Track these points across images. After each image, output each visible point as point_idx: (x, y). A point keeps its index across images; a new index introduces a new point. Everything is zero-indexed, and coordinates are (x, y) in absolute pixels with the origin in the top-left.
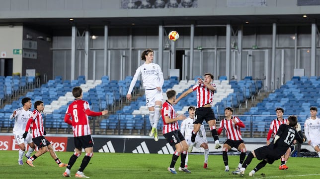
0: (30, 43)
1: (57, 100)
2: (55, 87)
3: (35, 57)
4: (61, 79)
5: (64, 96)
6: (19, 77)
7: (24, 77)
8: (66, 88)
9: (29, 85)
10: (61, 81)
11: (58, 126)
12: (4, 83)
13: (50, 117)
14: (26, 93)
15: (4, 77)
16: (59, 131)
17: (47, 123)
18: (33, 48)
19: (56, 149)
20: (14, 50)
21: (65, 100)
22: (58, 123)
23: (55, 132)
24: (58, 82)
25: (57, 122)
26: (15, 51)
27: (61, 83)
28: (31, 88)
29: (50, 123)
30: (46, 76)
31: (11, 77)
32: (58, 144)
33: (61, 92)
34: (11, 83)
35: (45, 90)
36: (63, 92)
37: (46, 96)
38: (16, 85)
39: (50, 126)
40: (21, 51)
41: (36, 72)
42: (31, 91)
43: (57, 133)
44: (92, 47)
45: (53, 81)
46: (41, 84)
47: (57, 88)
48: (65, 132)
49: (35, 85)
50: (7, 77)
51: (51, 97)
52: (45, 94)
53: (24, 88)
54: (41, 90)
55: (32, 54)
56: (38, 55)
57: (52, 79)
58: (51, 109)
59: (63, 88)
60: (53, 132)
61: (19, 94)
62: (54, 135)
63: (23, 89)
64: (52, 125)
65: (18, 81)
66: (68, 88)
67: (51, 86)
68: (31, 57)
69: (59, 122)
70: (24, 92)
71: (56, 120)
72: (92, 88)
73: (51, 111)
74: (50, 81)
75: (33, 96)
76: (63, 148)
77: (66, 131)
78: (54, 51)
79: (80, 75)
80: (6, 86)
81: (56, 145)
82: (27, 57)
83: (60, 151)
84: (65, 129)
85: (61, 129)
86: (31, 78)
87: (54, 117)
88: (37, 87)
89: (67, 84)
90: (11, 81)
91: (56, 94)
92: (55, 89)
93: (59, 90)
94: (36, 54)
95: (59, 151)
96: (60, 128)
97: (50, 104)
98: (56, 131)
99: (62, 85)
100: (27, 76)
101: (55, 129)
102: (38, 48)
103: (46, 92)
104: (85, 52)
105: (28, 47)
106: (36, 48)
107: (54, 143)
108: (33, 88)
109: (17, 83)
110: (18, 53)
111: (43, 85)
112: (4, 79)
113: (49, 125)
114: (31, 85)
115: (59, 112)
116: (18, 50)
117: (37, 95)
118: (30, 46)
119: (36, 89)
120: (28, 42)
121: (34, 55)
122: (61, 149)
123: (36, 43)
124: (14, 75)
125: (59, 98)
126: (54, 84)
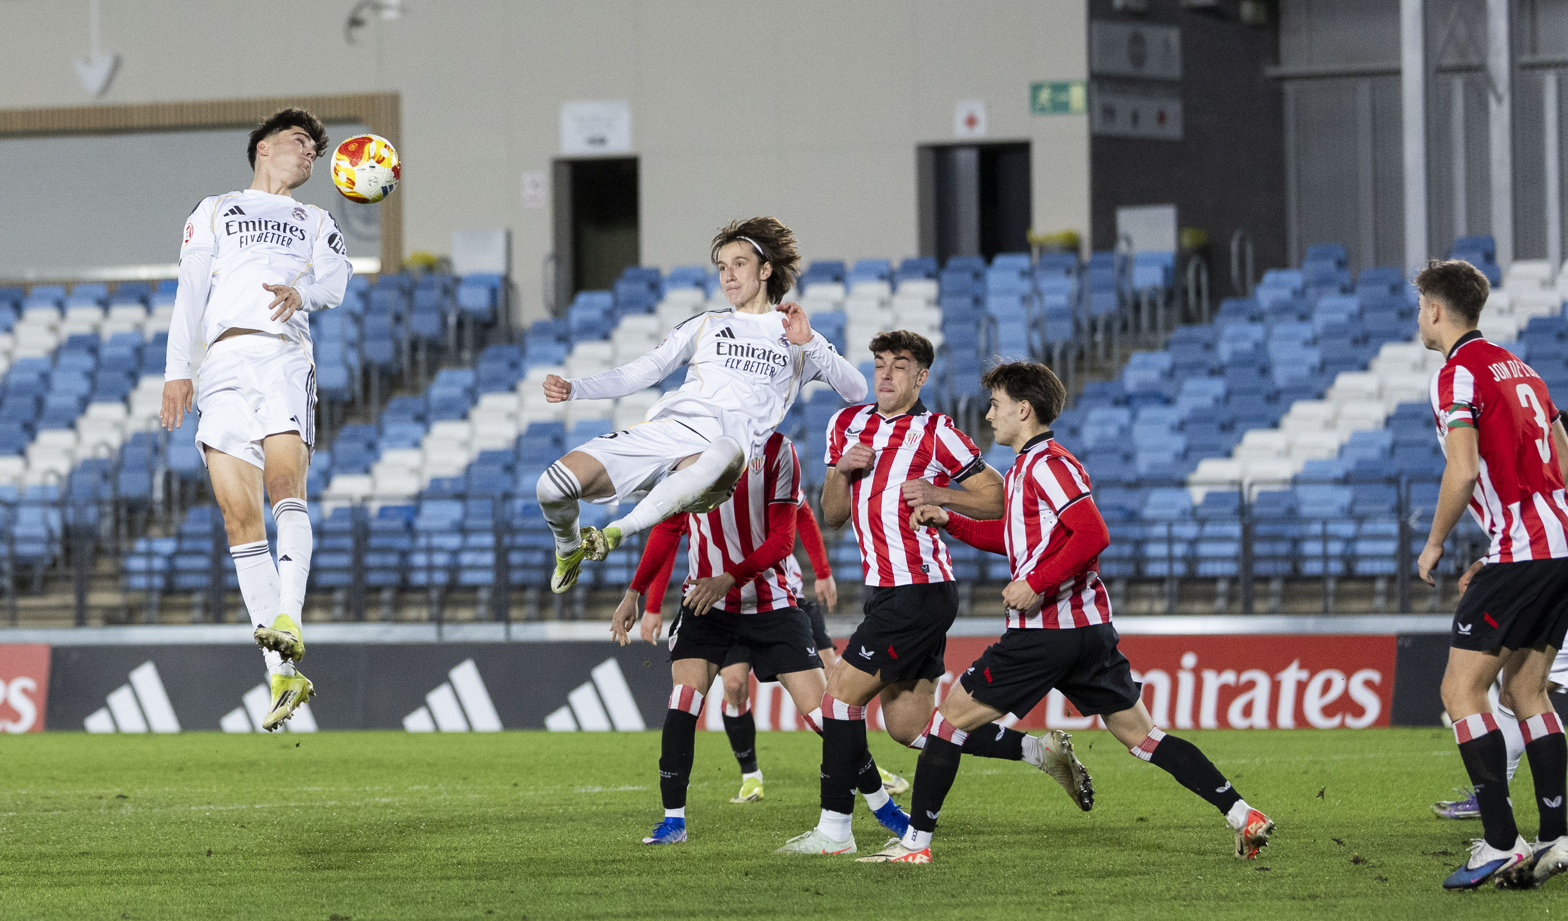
0: (1137, 40)
1: (1320, 396)
2: (1304, 317)
3: (1174, 130)
4: (1341, 264)
5: (1364, 367)
6: (1071, 260)
7: (1104, 257)
8: (1373, 322)
9: (1137, 307)
10: (1346, 278)
11: (1336, 567)
12: (978, 301)
13: (1278, 510)
14: (1125, 358)
15: (977, 262)
16: (1340, 596)
17: (1259, 548)
18: (1153, 68)
19: (1328, 711)
20: (1036, 89)
21: (1369, 397)
22: (1335, 548)
23: (1318, 605)
24: (1322, 282)
25: (1325, 538)
26: (1045, 95)
27: (1347, 290)
28: (1153, 326)
29: (1282, 548)
30: (1242, 240)
31: (1022, 261)
32: (1338, 680)
33: (1342, 347)
34: (1025, 300)
35: (1245, 337)
36: (1356, 342)
37: (1253, 372)
38: (1057, 314)
39: (1285, 568)
40: (1078, 96)
41: (1182, 224)
42: (1150, 347)
43: (1325, 612)
44: (1534, 50)
45: (1293, 278)
46: (1216, 299)
47: (1319, 321)
48: (1379, 602)
49: (1176, 312)
50: (1000, 260)
51: (1281, 377)
52: (1241, 361)
53: (1108, 328)
54: (1217, 336)
55: (1149, 107)
56: (1188, 111)
57: (1282, 264)
58: (1286, 453)
59: (1359, 316)
60: (1306, 606)
61: (1079, 370)
62: (1310, 625)
63: (1099, 337)
64: (1296, 558)
65: (1070, 284)
66: (1392, 315)
67: (1281, 310)
68: (1148, 128)
69: (1336, 538)
70: (1108, 355)
71: (1316, 528)
72: (1543, 311)
73: (1285, 470)
74: (1270, 277)
75: (1170, 374)
76: (1372, 705)
77: (1389, 595)
78: (1290, 88)
79: (1461, 229)
80: (993, 320)
81: (1327, 686)
82: (1121, 127)
83: (1350, 721)
84: (1380, 585)
85: (1352, 586)
86: (1149, 261)
87: (1306, 510)
88: (1188, 319)
89: (1383, 290)
90: (1025, 286)
91: (1314, 356)
92: (1306, 331)
93: (1332, 332)
94: (1174, 108)
95: (1343, 726)
96: (1349, 576)
97: (1275, 425)
98: (1325, 595)
99: (1352, 303)
100: (1122, 247)
101: (1317, 587)
102: (1186, 66)
103: (1246, 346)
104: (1489, 82)
105: (1120, 64)
106: (1175, 71)
107: (1312, 675)
108: (1169, 328)
109: (1060, 300)
110: (1061, 107)
111: (1227, 305)
112: (978, 276)
113: (1274, 558)
114: (1153, 305)
115: (1338, 471)
116: (1060, 88)
117: (1193, 369)
118: (1138, 59)
119: (1181, 332)
120: (1122, 32)
121: (1162, 118)
122: (1359, 711)
123: (1174, 35)
124: (1042, 249)
125: (1331, 382)
126: (1300, 293)
